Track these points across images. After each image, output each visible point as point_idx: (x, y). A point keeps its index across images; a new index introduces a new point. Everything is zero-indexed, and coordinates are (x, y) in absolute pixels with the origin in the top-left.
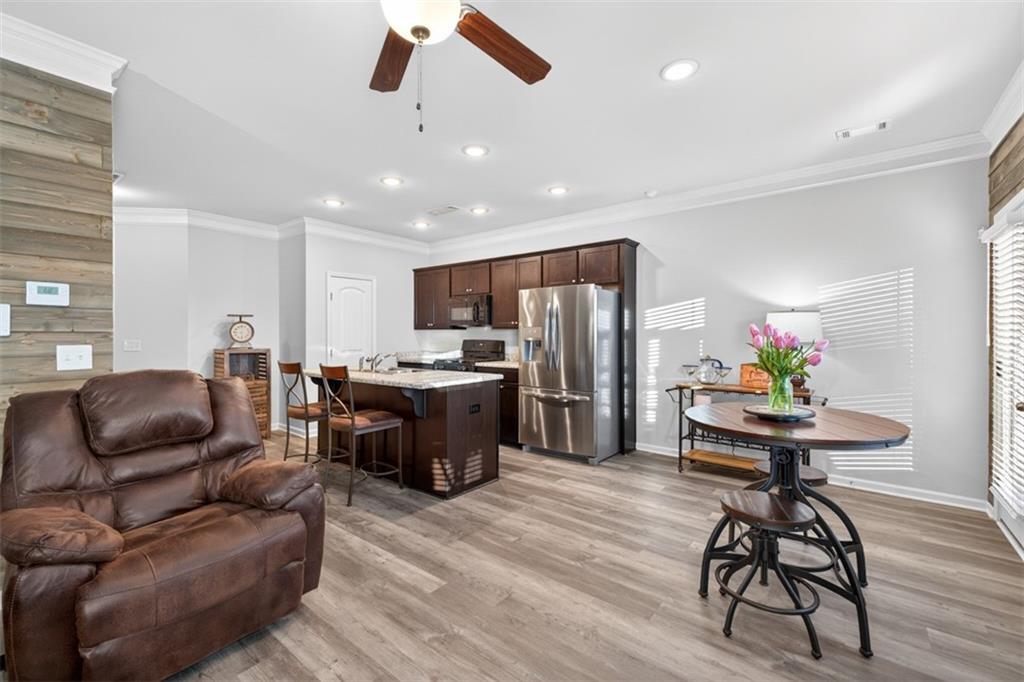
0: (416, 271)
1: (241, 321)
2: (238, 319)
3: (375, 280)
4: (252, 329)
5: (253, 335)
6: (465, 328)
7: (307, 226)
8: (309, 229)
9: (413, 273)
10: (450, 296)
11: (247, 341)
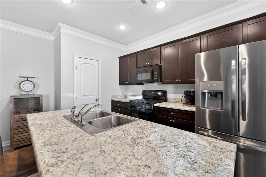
0: (120, 58)
1: (27, 80)
2: (26, 79)
3: (100, 61)
4: (34, 84)
5: (34, 88)
6: (143, 84)
7: (61, 29)
8: (62, 30)
9: (119, 59)
10: (137, 68)
11: (31, 91)
